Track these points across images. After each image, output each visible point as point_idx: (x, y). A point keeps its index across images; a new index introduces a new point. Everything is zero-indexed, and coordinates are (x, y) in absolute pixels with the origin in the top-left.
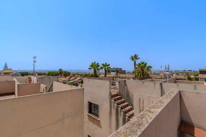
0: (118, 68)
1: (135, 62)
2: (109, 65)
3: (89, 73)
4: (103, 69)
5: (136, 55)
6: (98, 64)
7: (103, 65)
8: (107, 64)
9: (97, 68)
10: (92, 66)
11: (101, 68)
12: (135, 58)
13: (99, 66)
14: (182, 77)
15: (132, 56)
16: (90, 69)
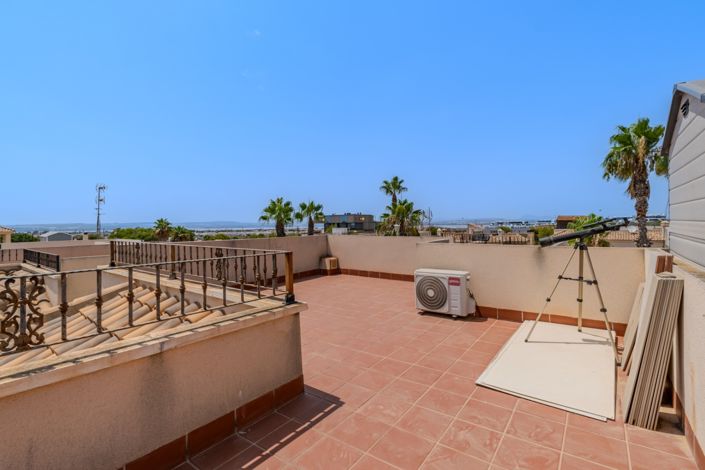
0: (360, 216)
1: (394, 199)
2: (319, 207)
3: (262, 233)
4: (306, 220)
5: (396, 179)
6: (288, 204)
7: (303, 207)
8: (316, 205)
9: (286, 216)
10: (271, 210)
11: (299, 216)
12: (394, 186)
13: (291, 210)
14: (517, 237)
15: (386, 182)
16: (264, 218)
